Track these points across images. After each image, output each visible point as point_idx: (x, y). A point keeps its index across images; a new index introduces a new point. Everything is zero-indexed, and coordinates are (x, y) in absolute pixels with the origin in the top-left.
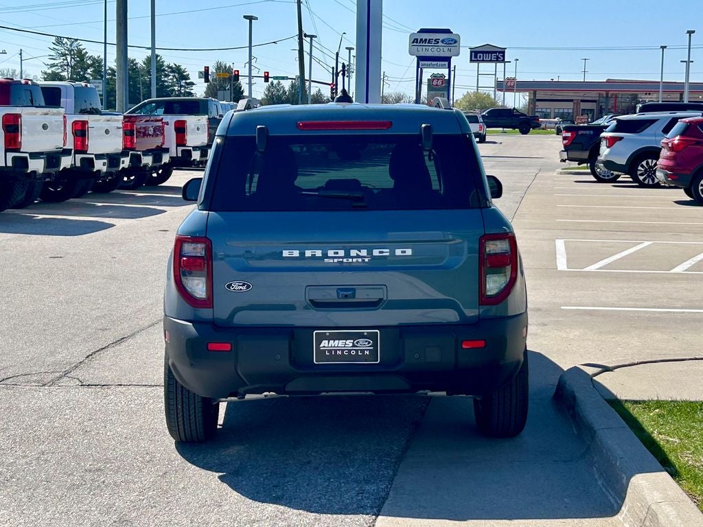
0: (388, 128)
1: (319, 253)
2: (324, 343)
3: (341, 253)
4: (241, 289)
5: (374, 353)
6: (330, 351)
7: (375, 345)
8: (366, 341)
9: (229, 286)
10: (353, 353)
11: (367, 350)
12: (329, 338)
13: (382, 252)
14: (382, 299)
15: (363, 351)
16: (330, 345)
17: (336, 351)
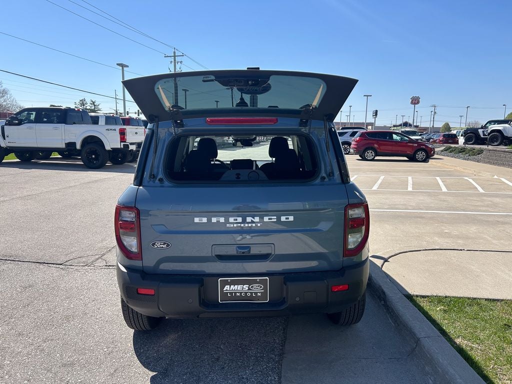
0: (275, 123)
1: (222, 220)
2: (227, 287)
3: (240, 220)
4: (162, 247)
5: (264, 294)
6: (231, 293)
7: (265, 288)
8: (259, 286)
9: (153, 245)
10: (249, 294)
11: (259, 292)
12: (230, 284)
13: (271, 219)
14: (271, 254)
15: (256, 293)
16: (231, 289)
17: (235, 293)
